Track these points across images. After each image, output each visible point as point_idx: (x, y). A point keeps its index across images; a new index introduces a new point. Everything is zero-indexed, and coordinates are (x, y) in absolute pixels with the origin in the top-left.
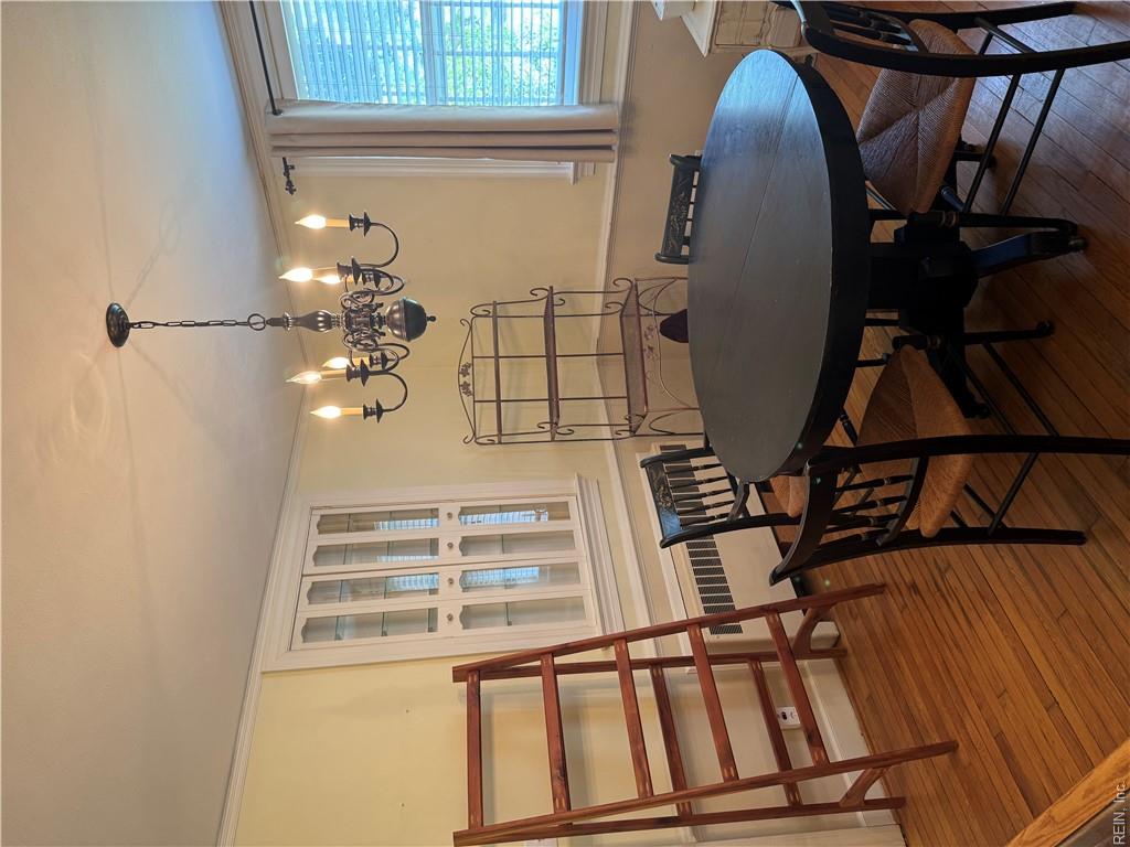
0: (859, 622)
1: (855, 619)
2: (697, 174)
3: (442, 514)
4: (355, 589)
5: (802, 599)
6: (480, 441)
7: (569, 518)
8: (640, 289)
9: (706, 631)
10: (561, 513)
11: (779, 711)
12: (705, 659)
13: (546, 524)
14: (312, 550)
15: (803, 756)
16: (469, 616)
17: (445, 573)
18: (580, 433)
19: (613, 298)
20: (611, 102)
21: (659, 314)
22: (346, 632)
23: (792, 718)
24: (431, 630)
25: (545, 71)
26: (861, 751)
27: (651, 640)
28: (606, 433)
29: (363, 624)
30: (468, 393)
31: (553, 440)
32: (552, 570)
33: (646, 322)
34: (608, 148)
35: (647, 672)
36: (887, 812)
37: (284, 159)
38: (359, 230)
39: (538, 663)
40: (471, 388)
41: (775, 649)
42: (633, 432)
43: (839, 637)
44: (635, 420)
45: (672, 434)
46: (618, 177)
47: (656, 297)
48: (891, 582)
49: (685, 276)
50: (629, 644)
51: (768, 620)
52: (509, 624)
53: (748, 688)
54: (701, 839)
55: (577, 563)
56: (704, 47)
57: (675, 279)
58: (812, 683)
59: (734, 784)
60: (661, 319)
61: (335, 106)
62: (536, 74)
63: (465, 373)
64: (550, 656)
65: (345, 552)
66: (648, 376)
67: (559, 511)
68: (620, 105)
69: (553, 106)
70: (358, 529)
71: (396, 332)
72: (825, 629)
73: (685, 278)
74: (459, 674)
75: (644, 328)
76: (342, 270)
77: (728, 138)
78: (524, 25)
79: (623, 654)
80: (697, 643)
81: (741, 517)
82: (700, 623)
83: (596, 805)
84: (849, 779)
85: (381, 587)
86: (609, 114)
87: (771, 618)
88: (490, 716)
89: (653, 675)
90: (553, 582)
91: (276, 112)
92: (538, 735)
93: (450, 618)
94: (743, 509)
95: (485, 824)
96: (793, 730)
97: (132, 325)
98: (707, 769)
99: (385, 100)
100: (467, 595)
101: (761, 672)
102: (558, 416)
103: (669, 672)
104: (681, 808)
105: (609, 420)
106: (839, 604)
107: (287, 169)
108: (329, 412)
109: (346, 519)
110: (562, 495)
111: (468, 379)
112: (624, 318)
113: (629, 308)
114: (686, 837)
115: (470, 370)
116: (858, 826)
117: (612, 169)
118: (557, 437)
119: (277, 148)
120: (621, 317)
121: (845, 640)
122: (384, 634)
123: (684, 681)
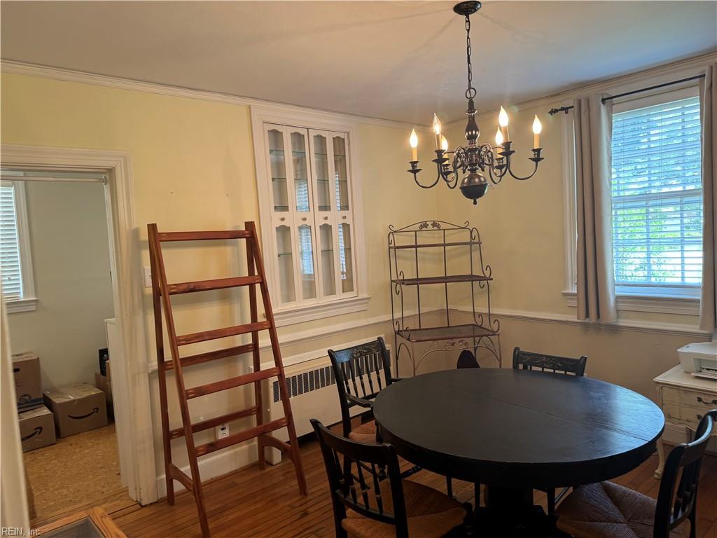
0: (282, 478)
1: (283, 475)
2: (573, 374)
3: (344, 213)
4: (300, 161)
5: (297, 441)
6: (391, 235)
7: (343, 292)
8: (492, 337)
9: (276, 379)
10: (346, 287)
11: (227, 426)
12: (259, 378)
13: (339, 278)
14: (323, 134)
15: (201, 440)
16: (284, 231)
17: (309, 216)
18: (397, 298)
19: (486, 319)
20: (618, 317)
21: (475, 350)
22: (273, 156)
23: (223, 434)
24: (275, 207)
25: (635, 274)
26: (204, 478)
27: (271, 344)
28: (397, 315)
29: (279, 167)
30: (421, 227)
31: (392, 281)
32: (311, 282)
33: (470, 341)
34: (587, 315)
35: (250, 342)
36: (165, 493)
37: (572, 107)
38: (532, 155)
39: (256, 274)
40: (424, 229)
41: (264, 423)
42: (398, 333)
43: (272, 465)
44: (407, 334)
45: (397, 358)
46: (567, 322)
47: (487, 348)
48: (308, 499)
49: (502, 367)
50: (268, 330)
51: (283, 419)
52: (279, 256)
53: (241, 406)
54: (150, 376)
55: (315, 297)
56: (659, 379)
57: (500, 361)
58: (243, 447)
59: (184, 396)
60: (472, 351)
61: (609, 137)
62: (633, 267)
63: (434, 224)
64: (261, 281)
65: (322, 154)
66: (436, 343)
67: (348, 285)
68: (616, 324)
69: (614, 279)
70: (336, 162)
71: (466, 180)
72: (277, 455)
73: (500, 367)
74: (250, 225)
75: (466, 340)
76: (507, 145)
77: (601, 394)
78: (666, 260)
79: (262, 326)
80: (269, 373)
81: (348, 402)
82: (281, 375)
83: (172, 310)
84: (186, 469)
85: (301, 176)
86: (610, 317)
87: (284, 421)
88: (225, 245)
89: (249, 345)
90: (304, 282)
91: (603, 101)
92: (213, 274)
93: (283, 219)
94: (354, 403)
95: (161, 243)
96: (215, 434)
97: (468, 17)
98: (193, 380)
99: (613, 170)
100: (297, 230)
101: (251, 414)
102: (408, 284)
103: (250, 356)
104: (168, 363)
105: (406, 317)
106: (293, 465)
107: (566, 109)
108: (414, 140)
109: (342, 154)
110: (358, 288)
111: (430, 227)
112: (471, 327)
113: (480, 329)
114: (152, 366)
115: (436, 228)
116: (158, 474)
117: (574, 318)
118: (394, 284)
119: (580, 102)
120: (473, 325)
121: (269, 469)
122: (273, 179)
123: (245, 365)
